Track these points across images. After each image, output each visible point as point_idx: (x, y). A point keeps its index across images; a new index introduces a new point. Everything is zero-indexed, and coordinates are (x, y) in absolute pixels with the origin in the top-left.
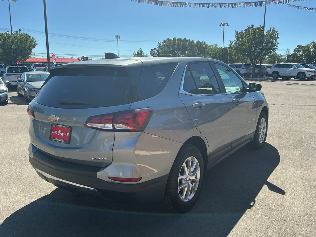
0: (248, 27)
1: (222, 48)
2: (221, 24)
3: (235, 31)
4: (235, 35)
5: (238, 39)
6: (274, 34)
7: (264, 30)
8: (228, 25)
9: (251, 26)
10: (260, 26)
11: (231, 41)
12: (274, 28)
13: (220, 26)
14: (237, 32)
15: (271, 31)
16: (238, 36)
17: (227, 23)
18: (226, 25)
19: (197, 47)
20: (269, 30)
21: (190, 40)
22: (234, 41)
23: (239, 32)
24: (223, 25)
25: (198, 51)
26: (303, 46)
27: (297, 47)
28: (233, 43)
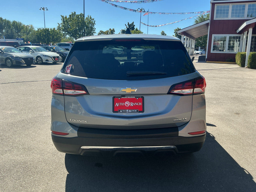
0: (71, 13)
1: (44, 29)
2: (41, 9)
3: (61, 15)
4: (62, 19)
5: (64, 22)
6: (92, 21)
7: (84, 17)
8: (47, 10)
9: (74, 13)
10: (81, 13)
11: (59, 24)
12: (90, 16)
13: (40, 9)
14: (63, 17)
15: (89, 18)
16: (64, 20)
17: (46, 8)
18: (45, 9)
19: (14, 26)
20: (88, 17)
21: (6, 19)
22: (61, 24)
23: (64, 17)
24: (43, 9)
25: (15, 30)
26: (103, 31)
27: (100, 32)
28: (61, 25)
